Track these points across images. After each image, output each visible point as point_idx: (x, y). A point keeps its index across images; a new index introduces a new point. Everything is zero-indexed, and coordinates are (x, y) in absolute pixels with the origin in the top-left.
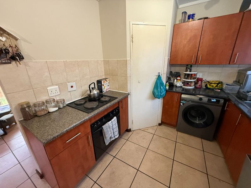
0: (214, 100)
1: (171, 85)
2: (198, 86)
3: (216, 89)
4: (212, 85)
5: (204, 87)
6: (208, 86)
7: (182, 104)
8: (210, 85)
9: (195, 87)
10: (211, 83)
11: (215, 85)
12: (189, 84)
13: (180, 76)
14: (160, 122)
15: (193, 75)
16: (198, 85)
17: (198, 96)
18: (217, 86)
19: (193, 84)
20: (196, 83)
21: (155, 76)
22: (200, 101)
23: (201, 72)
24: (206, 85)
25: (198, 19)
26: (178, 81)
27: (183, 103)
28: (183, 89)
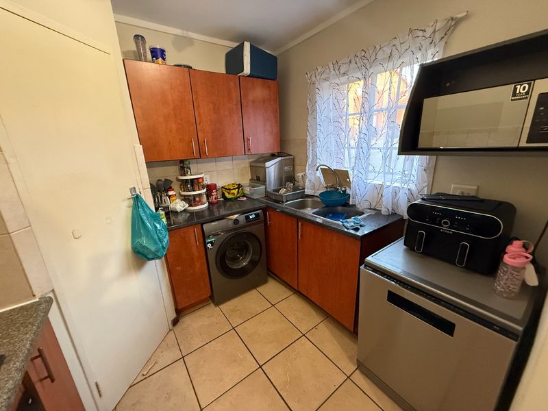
0: (253, 216)
1: (169, 213)
2: (213, 199)
3: (239, 197)
4: (232, 191)
5: (221, 199)
6: (227, 195)
7: (209, 246)
8: (229, 194)
9: (209, 202)
10: (230, 190)
11: (235, 192)
12: (197, 199)
13: (171, 187)
14: (174, 315)
15: (201, 180)
16: (214, 197)
17: (231, 217)
18: (238, 192)
19: (204, 199)
20: (209, 195)
21: (124, 200)
22: (237, 226)
23: (207, 172)
24: (223, 195)
25: (175, 63)
26: (174, 198)
27: (211, 242)
28: (192, 213)
